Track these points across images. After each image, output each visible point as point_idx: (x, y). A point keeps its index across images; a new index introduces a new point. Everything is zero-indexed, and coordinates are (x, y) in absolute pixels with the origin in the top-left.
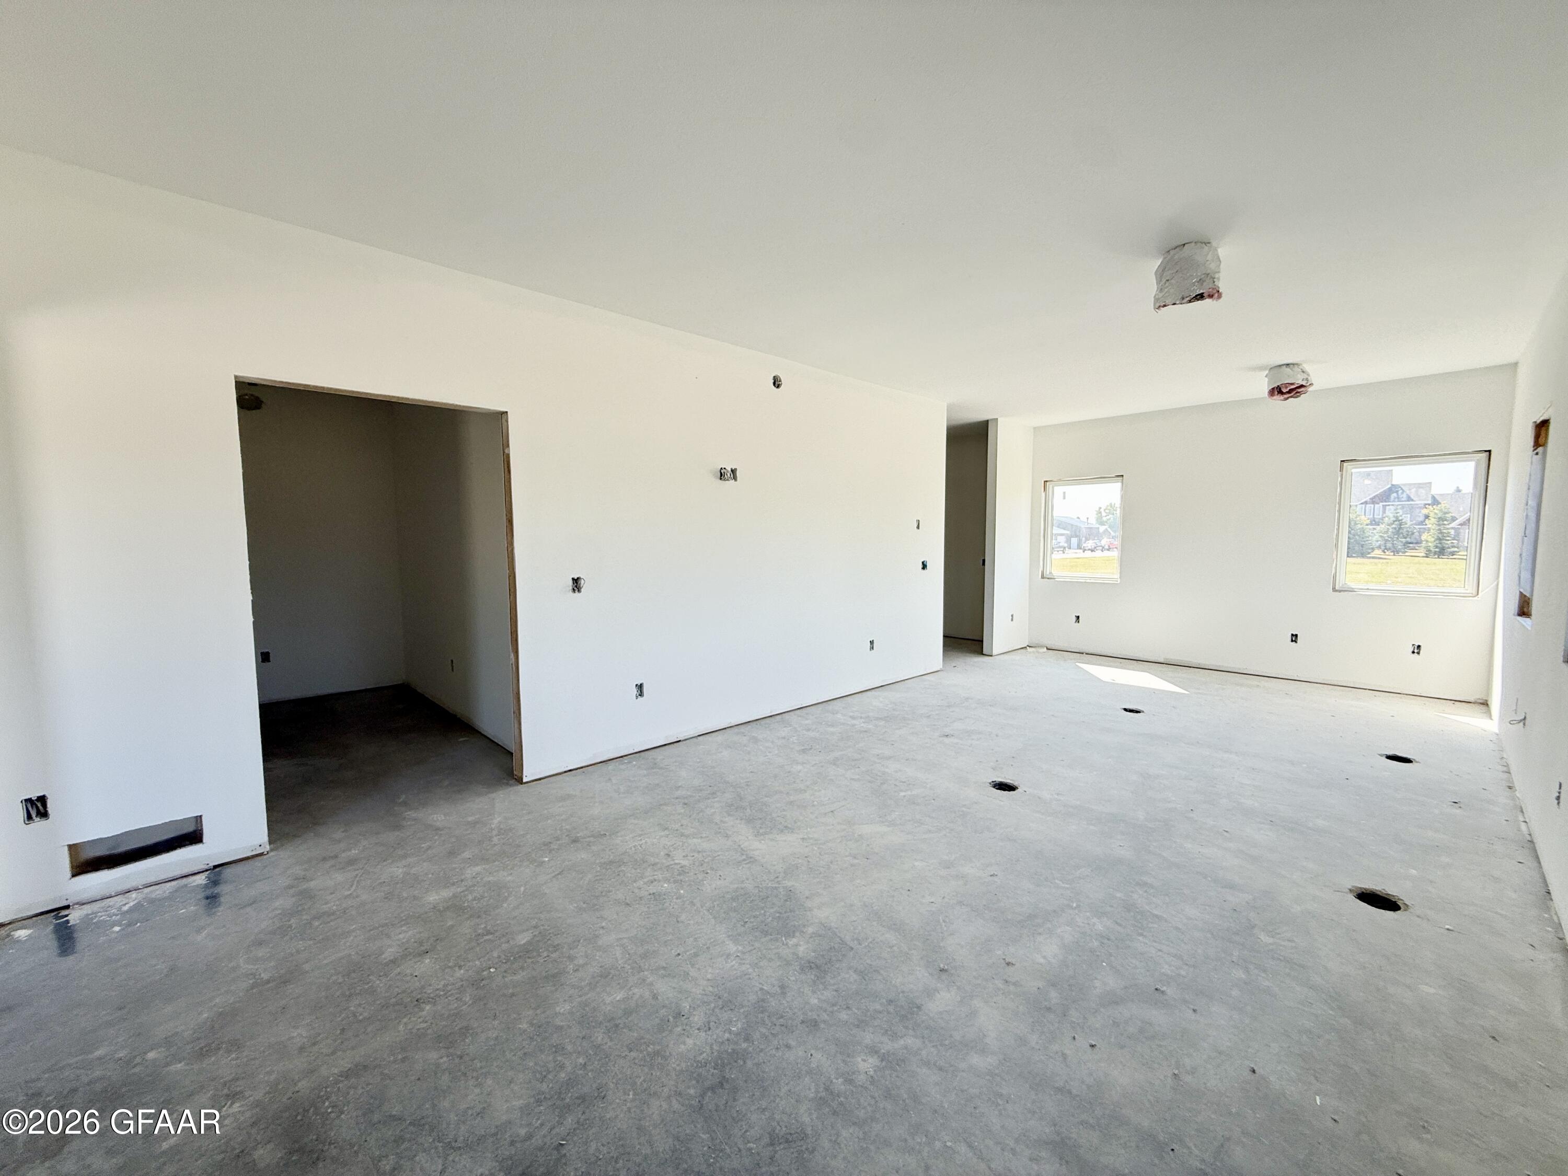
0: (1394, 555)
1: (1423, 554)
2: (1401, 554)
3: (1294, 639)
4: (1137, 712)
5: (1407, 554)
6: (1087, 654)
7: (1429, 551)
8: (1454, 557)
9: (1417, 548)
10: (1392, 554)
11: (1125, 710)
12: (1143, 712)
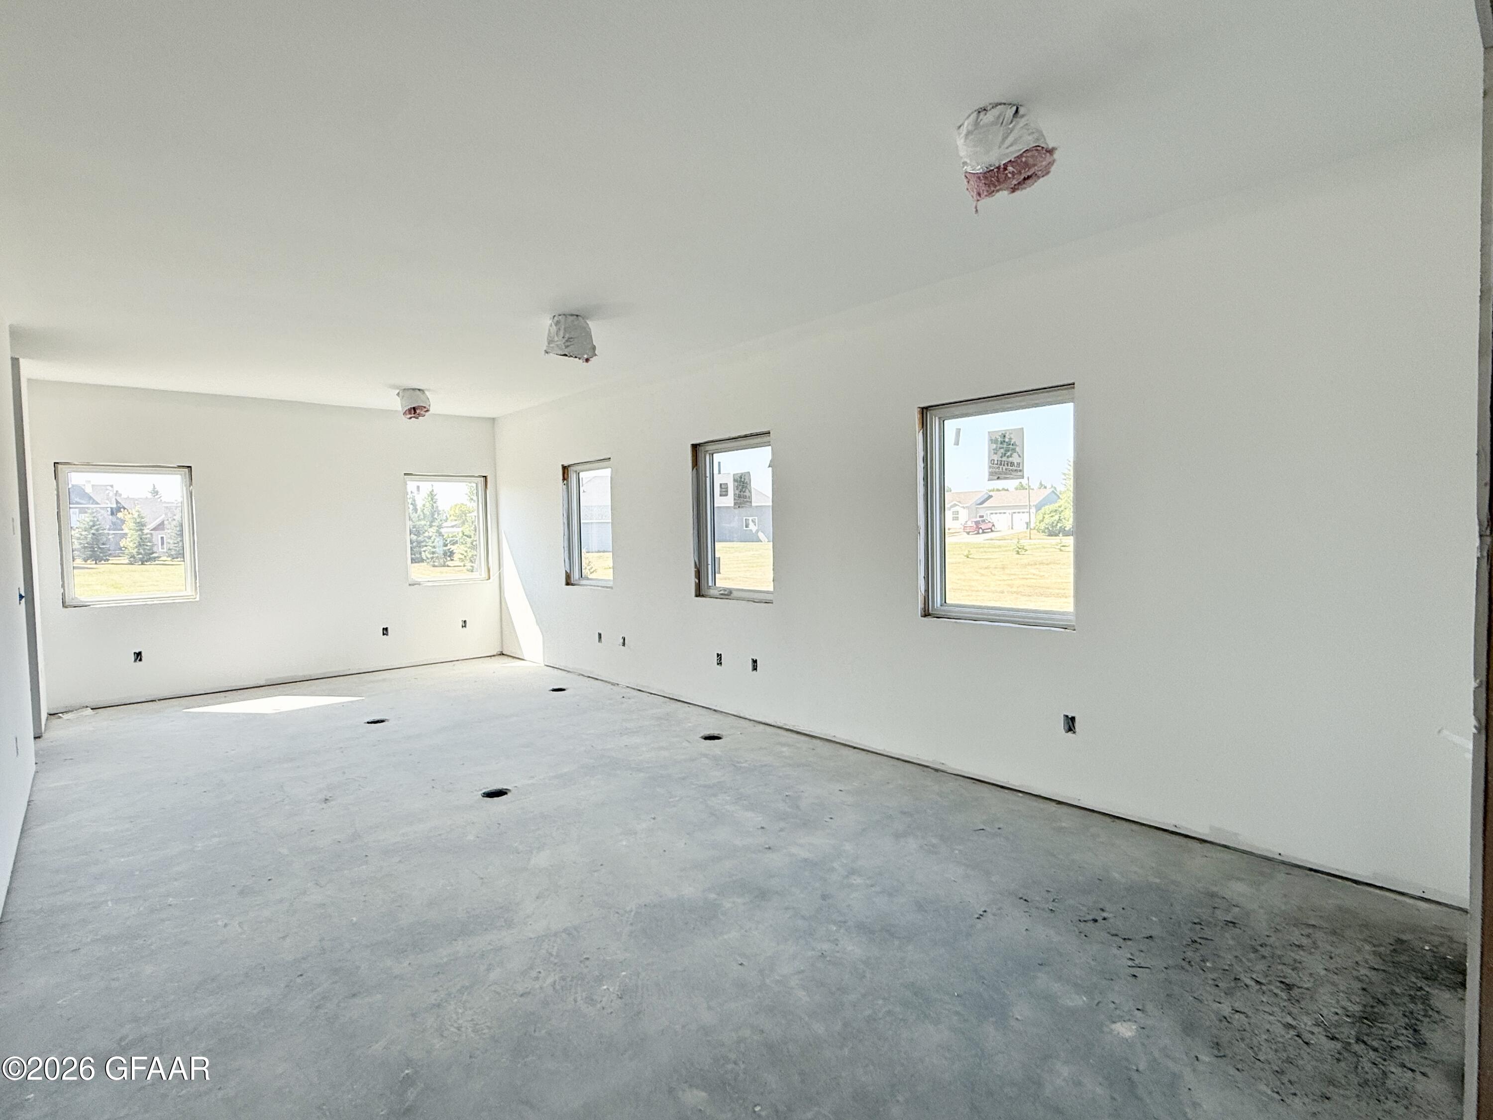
0: (96, 563)
1: (127, 561)
2: (103, 562)
3: (385, 632)
4: (382, 721)
5: (110, 562)
6: (159, 700)
7: (133, 557)
8: (157, 562)
9: (121, 555)
10: (94, 562)
11: (368, 723)
12: (387, 720)
